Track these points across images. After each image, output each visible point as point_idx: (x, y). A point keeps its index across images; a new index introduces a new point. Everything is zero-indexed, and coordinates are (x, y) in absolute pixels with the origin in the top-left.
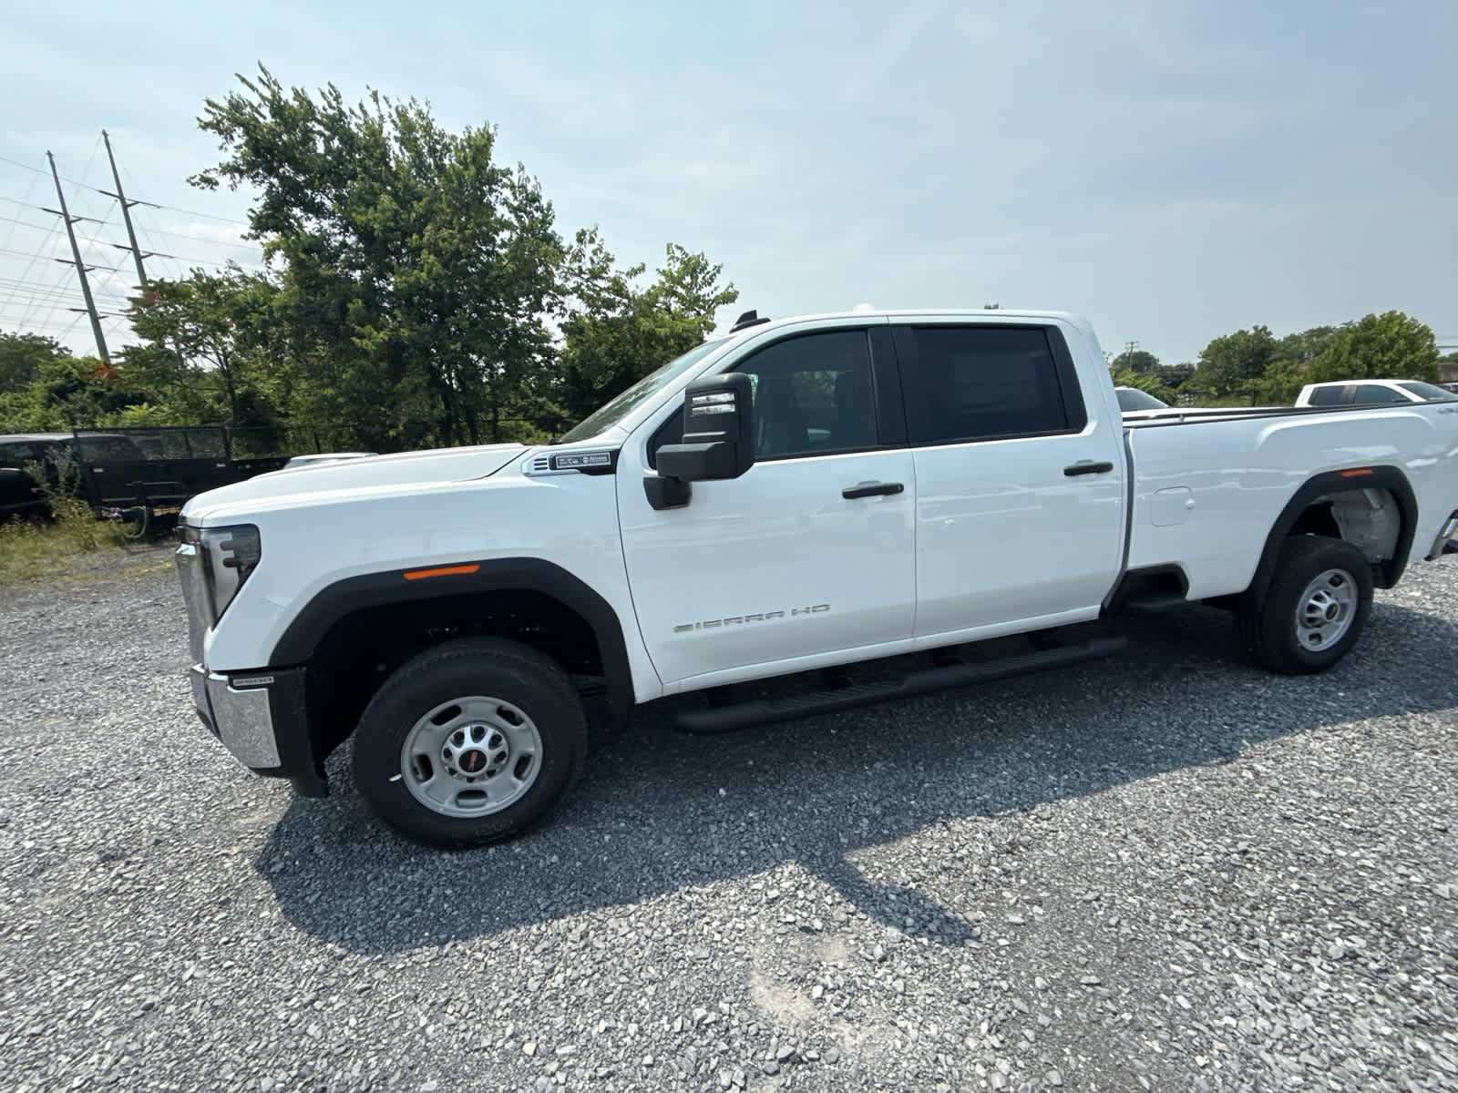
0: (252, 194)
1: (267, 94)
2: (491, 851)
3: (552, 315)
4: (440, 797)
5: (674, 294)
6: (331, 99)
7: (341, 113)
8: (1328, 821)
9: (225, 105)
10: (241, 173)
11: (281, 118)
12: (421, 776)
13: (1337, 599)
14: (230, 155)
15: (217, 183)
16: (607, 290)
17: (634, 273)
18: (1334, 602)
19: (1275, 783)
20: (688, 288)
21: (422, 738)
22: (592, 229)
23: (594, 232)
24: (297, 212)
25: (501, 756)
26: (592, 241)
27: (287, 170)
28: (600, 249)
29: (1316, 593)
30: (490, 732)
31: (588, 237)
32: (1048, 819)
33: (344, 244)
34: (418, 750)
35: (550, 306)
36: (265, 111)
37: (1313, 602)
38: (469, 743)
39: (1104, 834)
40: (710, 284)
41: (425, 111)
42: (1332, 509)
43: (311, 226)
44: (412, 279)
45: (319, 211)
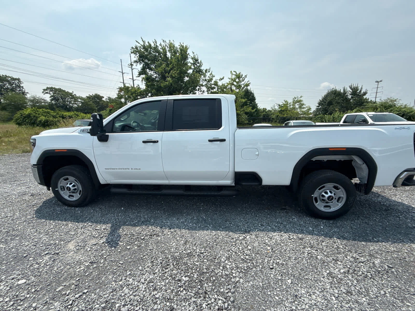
0: (139, 67)
1: (142, 43)
2: (73, 208)
3: (199, 91)
4: (65, 195)
5: (233, 84)
6: (155, 43)
7: (157, 46)
8: (239, 255)
9: (134, 47)
10: (138, 62)
11: (145, 49)
12: (63, 190)
13: (335, 194)
14: (135, 59)
15: (133, 65)
16: (213, 84)
17: (221, 79)
18: (333, 195)
19: (244, 242)
20: (237, 83)
21: (62, 183)
22: (209, 68)
23: (210, 69)
24: (148, 70)
25: (75, 189)
26: (209, 72)
27: (147, 61)
28: (211, 74)
29: (326, 191)
30: (73, 184)
31: (208, 71)
32: (172, 232)
33: (156, 77)
34: (61, 185)
35: (199, 89)
36: (142, 47)
37: (323, 194)
38: (68, 185)
39: (178, 239)
40: (244, 81)
41: (173, 43)
42: (352, 162)
43: (150, 73)
44: (165, 84)
45: (151, 69)
